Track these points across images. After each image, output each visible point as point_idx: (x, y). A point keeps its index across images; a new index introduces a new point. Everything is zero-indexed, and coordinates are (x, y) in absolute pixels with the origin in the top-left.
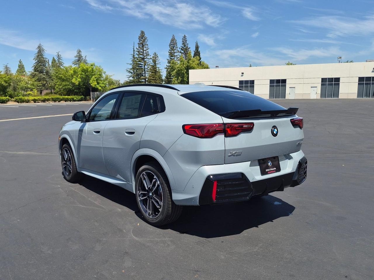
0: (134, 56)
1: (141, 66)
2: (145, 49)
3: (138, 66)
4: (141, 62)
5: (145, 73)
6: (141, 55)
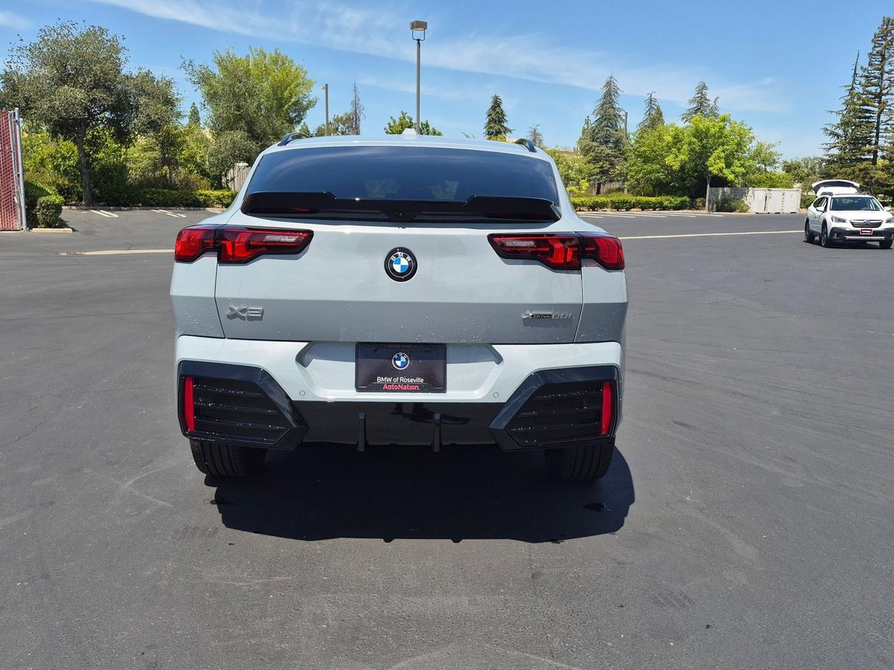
0: (853, 88)
1: (869, 117)
2: (887, 68)
3: (860, 118)
4: (868, 105)
5: (877, 136)
6: (873, 85)
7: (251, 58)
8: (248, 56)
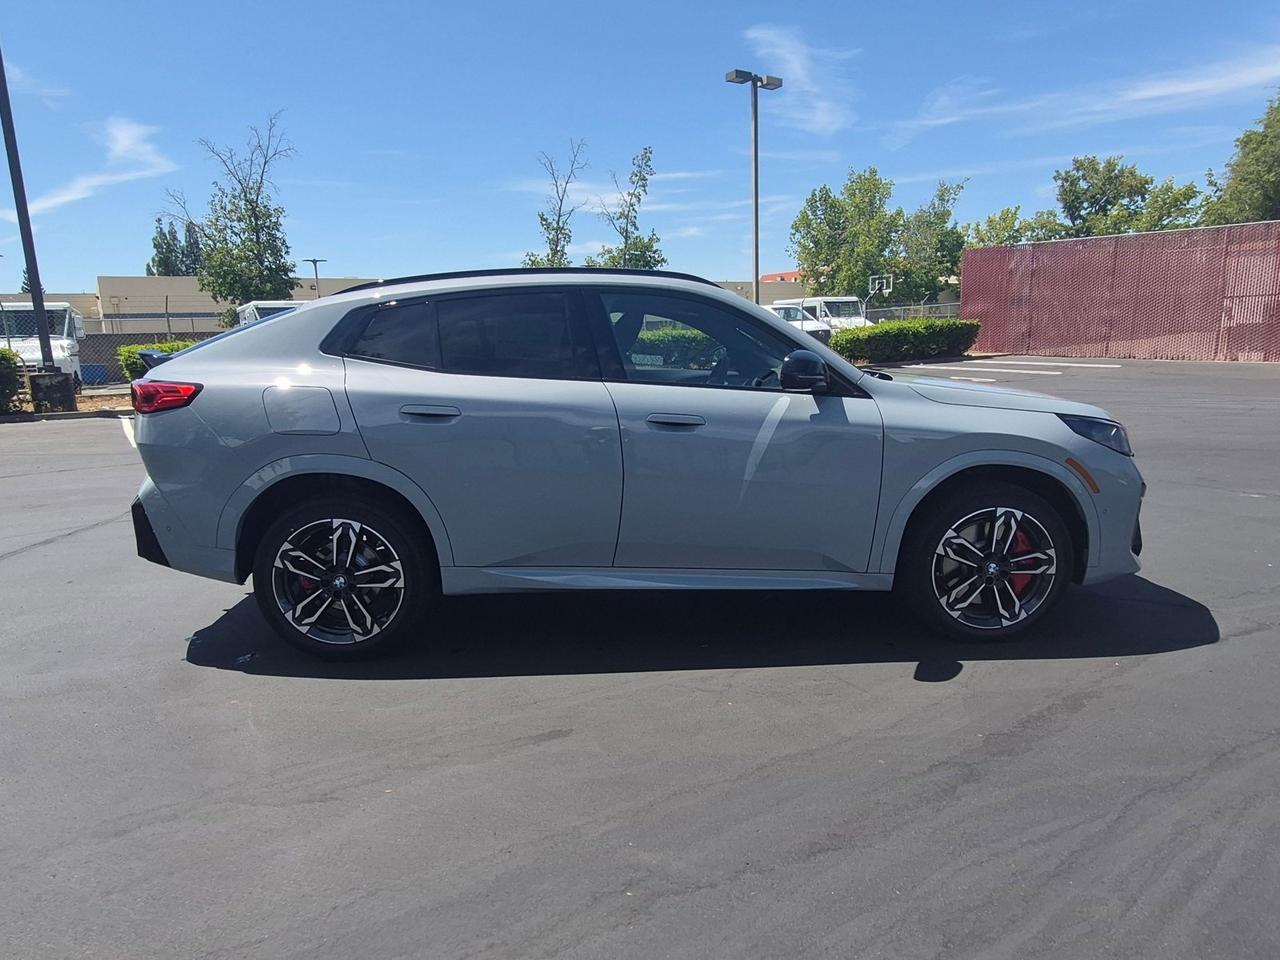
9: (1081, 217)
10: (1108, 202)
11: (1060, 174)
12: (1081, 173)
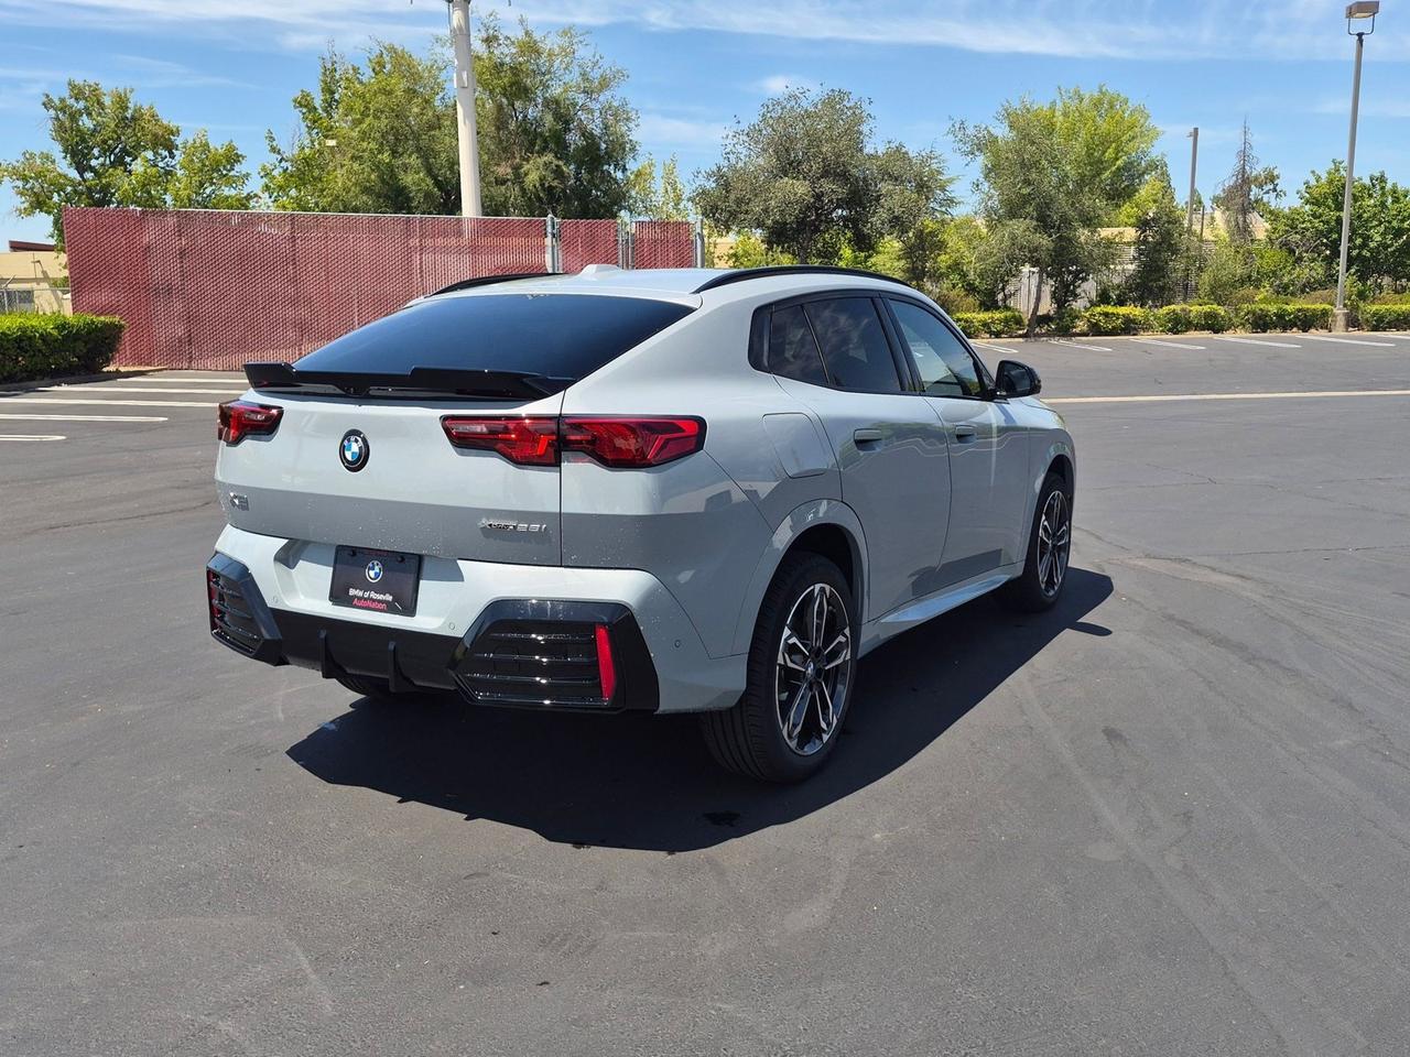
7: (1059, 106)
8: (1054, 103)
9: (92, 169)
10: (125, 152)
11: (51, 100)
12: (82, 104)
